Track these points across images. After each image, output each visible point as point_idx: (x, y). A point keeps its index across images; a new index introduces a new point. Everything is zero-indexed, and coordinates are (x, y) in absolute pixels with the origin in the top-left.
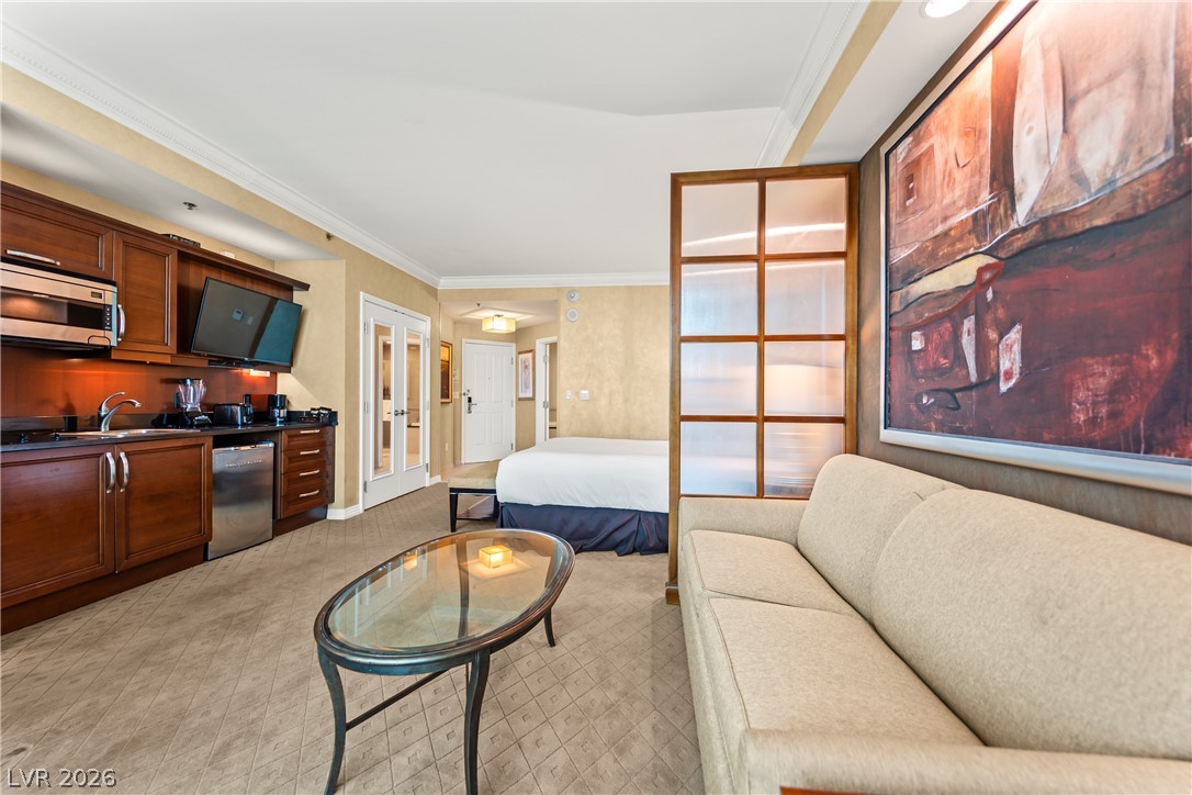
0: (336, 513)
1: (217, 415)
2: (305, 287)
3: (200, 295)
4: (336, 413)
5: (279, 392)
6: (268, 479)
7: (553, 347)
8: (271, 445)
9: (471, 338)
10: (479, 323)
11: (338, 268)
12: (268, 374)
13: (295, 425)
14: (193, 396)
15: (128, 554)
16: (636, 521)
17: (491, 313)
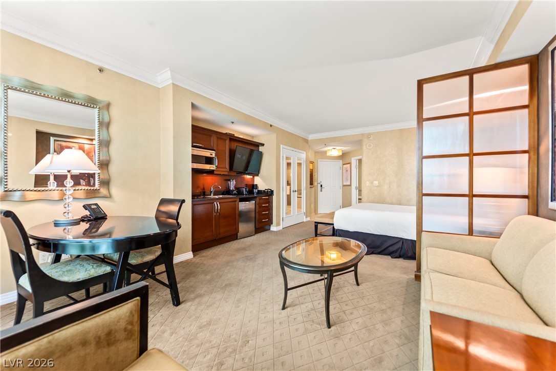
0: (273, 228)
1: (239, 191)
2: (263, 145)
3: (235, 151)
4: (273, 191)
5: (255, 183)
6: (253, 215)
7: (360, 161)
8: (254, 202)
9: (322, 159)
10: (326, 152)
11: (274, 137)
12: (252, 177)
13: (260, 195)
14: (232, 185)
15: (219, 234)
16: (401, 243)
17: (331, 148)
